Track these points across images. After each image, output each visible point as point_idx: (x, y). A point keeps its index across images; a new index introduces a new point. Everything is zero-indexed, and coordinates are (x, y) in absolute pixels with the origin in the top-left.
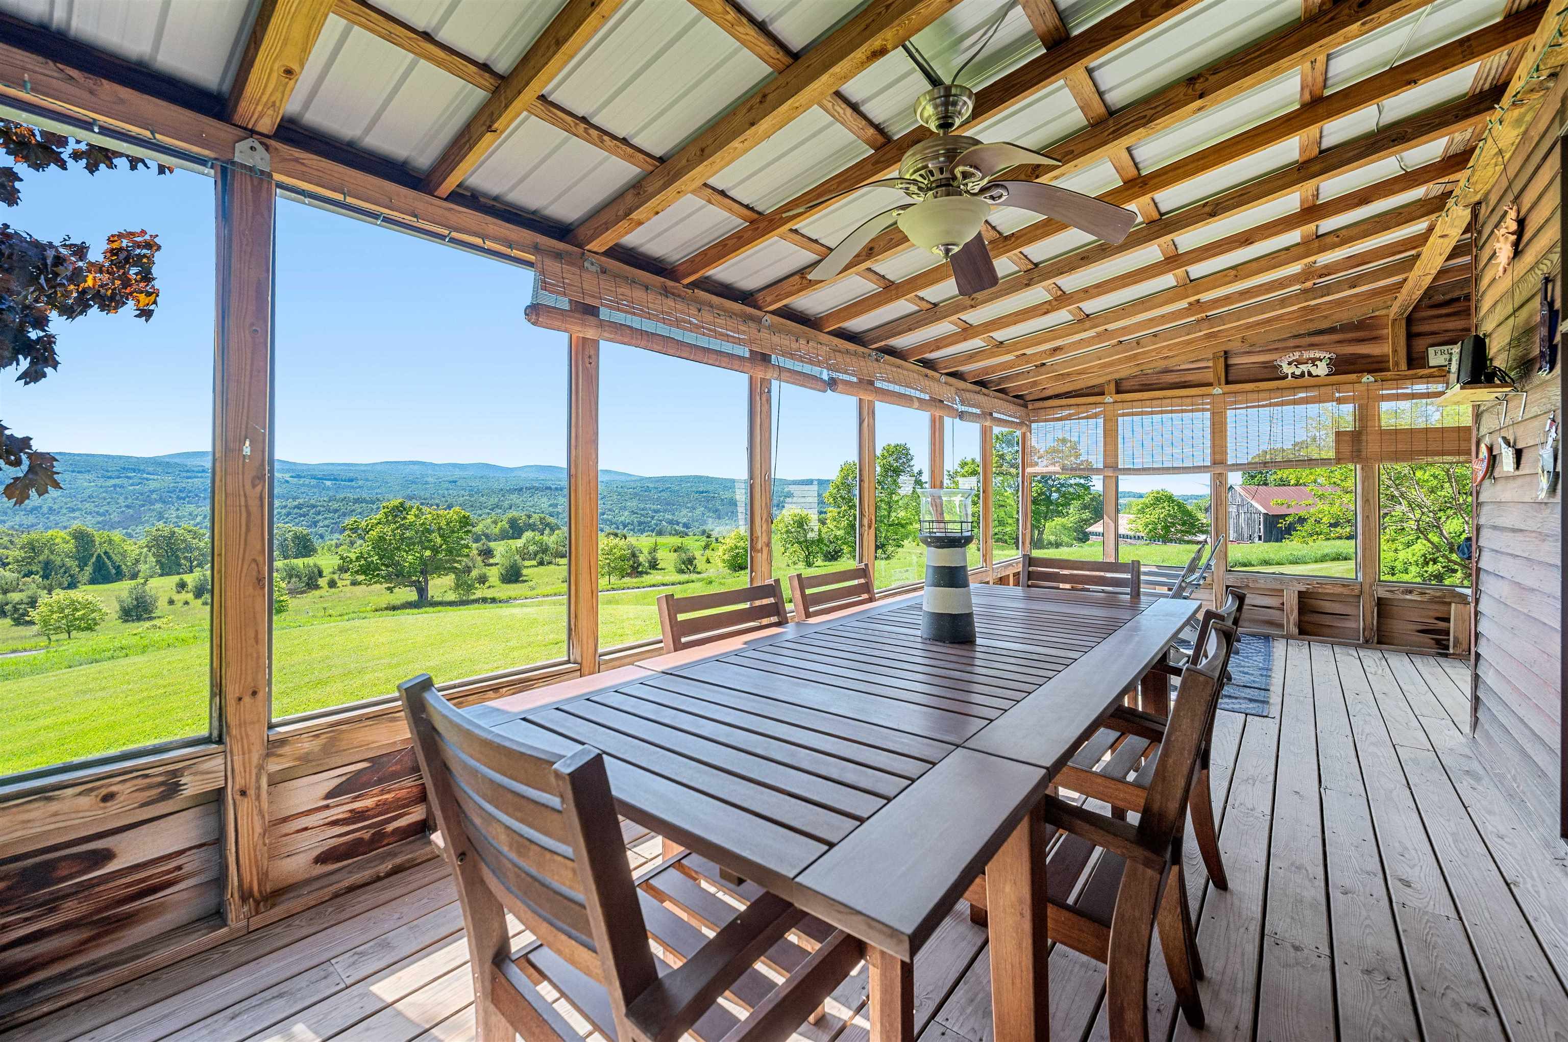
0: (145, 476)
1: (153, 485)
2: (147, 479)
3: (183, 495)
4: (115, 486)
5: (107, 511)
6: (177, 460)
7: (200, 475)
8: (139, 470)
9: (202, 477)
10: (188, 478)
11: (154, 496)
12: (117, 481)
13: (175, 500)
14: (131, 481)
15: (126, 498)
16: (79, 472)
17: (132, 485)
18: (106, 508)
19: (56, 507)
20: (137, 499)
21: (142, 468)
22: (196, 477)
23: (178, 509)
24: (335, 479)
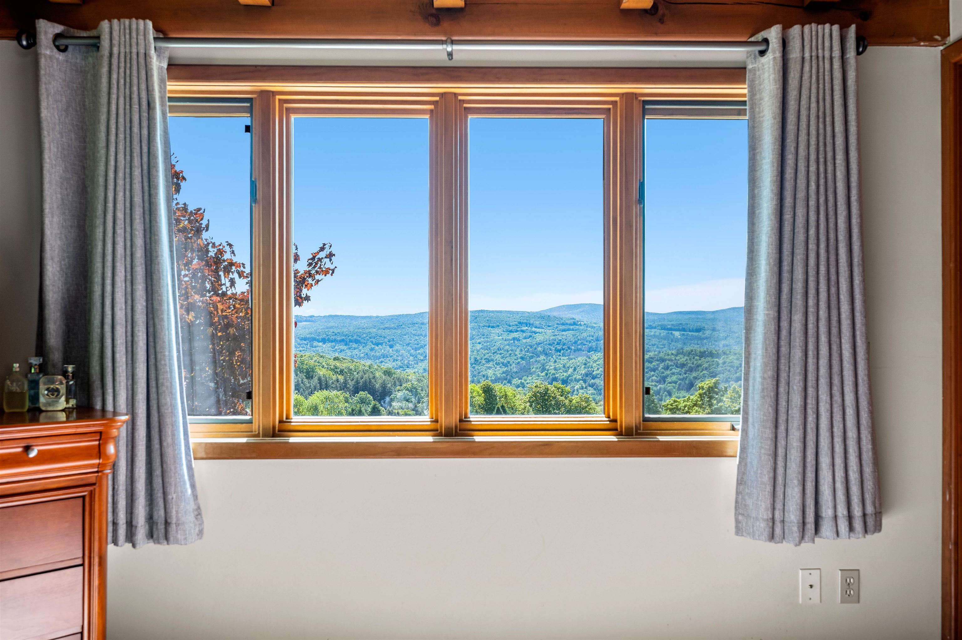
0: (534, 329)
1: (539, 338)
2: (535, 333)
3: (559, 347)
4: (514, 339)
5: (509, 362)
6: (556, 314)
7: (572, 327)
8: (530, 324)
9: (573, 330)
10: (564, 330)
11: (539, 349)
12: (515, 335)
13: (553, 352)
14: (524, 334)
15: (521, 350)
16: (493, 327)
17: (525, 338)
18: (508, 359)
19: (478, 358)
20: (528, 351)
21: (531, 322)
22: (569, 330)
23: (555, 362)
24: (684, 330)
